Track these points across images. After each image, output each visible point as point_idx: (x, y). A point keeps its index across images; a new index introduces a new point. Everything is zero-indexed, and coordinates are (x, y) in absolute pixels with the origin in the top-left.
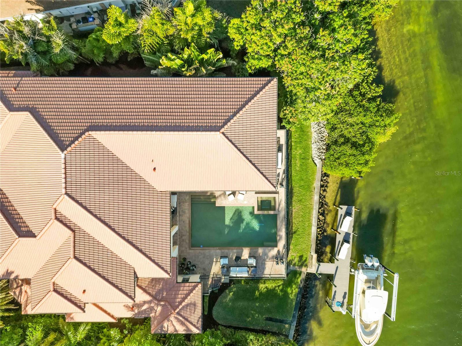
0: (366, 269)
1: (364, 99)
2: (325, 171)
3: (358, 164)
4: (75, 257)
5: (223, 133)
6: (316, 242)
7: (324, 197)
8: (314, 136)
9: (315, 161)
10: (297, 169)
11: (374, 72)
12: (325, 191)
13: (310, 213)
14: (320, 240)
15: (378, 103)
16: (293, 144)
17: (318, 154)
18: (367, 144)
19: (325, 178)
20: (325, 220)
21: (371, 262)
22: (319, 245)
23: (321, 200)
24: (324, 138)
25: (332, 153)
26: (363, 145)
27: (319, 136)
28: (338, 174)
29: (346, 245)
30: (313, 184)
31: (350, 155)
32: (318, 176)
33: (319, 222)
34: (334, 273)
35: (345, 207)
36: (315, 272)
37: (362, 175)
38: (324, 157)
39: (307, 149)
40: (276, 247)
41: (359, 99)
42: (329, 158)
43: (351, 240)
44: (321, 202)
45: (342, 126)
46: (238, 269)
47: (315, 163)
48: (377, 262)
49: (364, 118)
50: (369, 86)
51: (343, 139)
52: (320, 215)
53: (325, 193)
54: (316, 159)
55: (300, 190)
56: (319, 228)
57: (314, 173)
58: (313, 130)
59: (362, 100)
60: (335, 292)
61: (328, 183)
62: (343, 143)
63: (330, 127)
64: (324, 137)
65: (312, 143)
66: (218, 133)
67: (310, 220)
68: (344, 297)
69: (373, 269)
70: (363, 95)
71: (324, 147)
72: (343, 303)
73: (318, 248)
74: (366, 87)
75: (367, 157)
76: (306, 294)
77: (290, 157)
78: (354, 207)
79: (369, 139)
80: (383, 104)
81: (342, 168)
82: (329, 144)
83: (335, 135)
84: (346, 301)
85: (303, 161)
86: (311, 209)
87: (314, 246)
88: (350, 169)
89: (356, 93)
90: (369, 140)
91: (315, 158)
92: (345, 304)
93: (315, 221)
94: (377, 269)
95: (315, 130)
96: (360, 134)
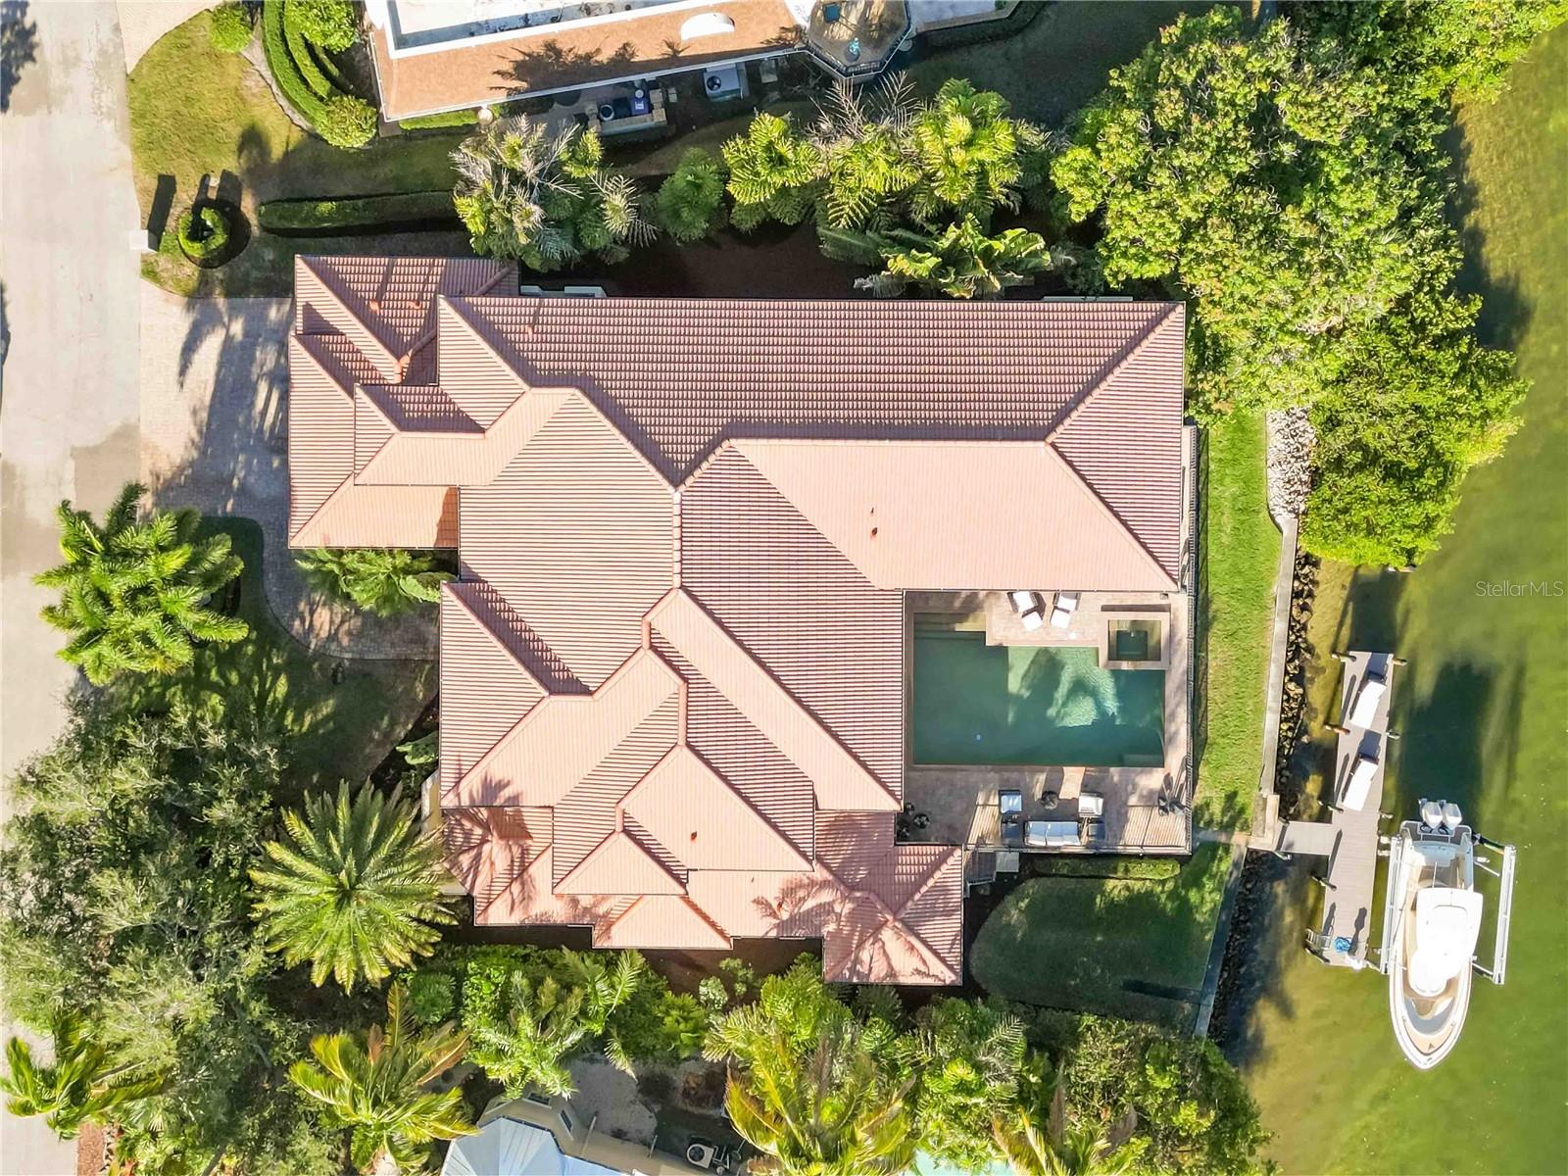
0: (1426, 838)
1: (1423, 340)
2: (1306, 548)
3: (1405, 527)
4: (688, 745)
5: (1053, 445)
6: (1278, 764)
7: (1304, 627)
8: (1276, 444)
9: (1278, 519)
10: (1225, 540)
11: (1452, 259)
12: (1304, 608)
13: (1260, 672)
14: (1288, 757)
15: (1464, 349)
16: (1212, 467)
17: (1287, 498)
18: (1430, 469)
19: (1307, 570)
20: (1303, 696)
21: (1437, 813)
22: (1286, 773)
23: (1293, 637)
24: (1306, 450)
25: (1328, 494)
26: (1419, 473)
27: (1288, 445)
28: (1345, 559)
29: (1367, 769)
30: (1270, 585)
31: (1380, 502)
32: (1286, 563)
33: (1288, 701)
34: (1329, 853)
35: (1364, 658)
36: (1272, 849)
37: (1416, 560)
38: (1303, 507)
39: (1252, 482)
40: (1161, 764)
41: (1407, 338)
42: (1318, 509)
43: (1382, 756)
44: (1293, 643)
45: (1356, 416)
46: (1049, 825)
47: (1278, 526)
48: (1456, 815)
49: (1423, 394)
50: (1436, 303)
51: (1360, 453)
52: (1291, 680)
53: (1305, 615)
54: (1282, 510)
55: (1233, 602)
56: (1286, 720)
57: (1272, 553)
58: (1272, 427)
59: (1417, 340)
60: (1333, 907)
61: (1315, 583)
62: (1360, 468)
63: (1322, 418)
64: (1303, 445)
65: (1270, 463)
66: (1041, 444)
67: (1259, 693)
68: (1359, 924)
69: (1445, 840)
70: (1419, 327)
71: (1305, 478)
72: (1355, 942)
73: (1284, 780)
74: (1429, 303)
75: (1430, 507)
76: (1245, 922)
77: (1203, 506)
78: (1391, 656)
79: (1438, 456)
80: (1479, 352)
81: (1355, 539)
82: (1317, 468)
83: (1338, 441)
84: (1364, 934)
85: (1243, 518)
86: (1261, 662)
87: (1270, 771)
88: (1379, 543)
89: (1397, 322)
90: (1435, 457)
91: (1278, 510)
92: (1363, 945)
93: (1275, 697)
94: (1456, 841)
95: (1278, 427)
96: (1411, 439)
